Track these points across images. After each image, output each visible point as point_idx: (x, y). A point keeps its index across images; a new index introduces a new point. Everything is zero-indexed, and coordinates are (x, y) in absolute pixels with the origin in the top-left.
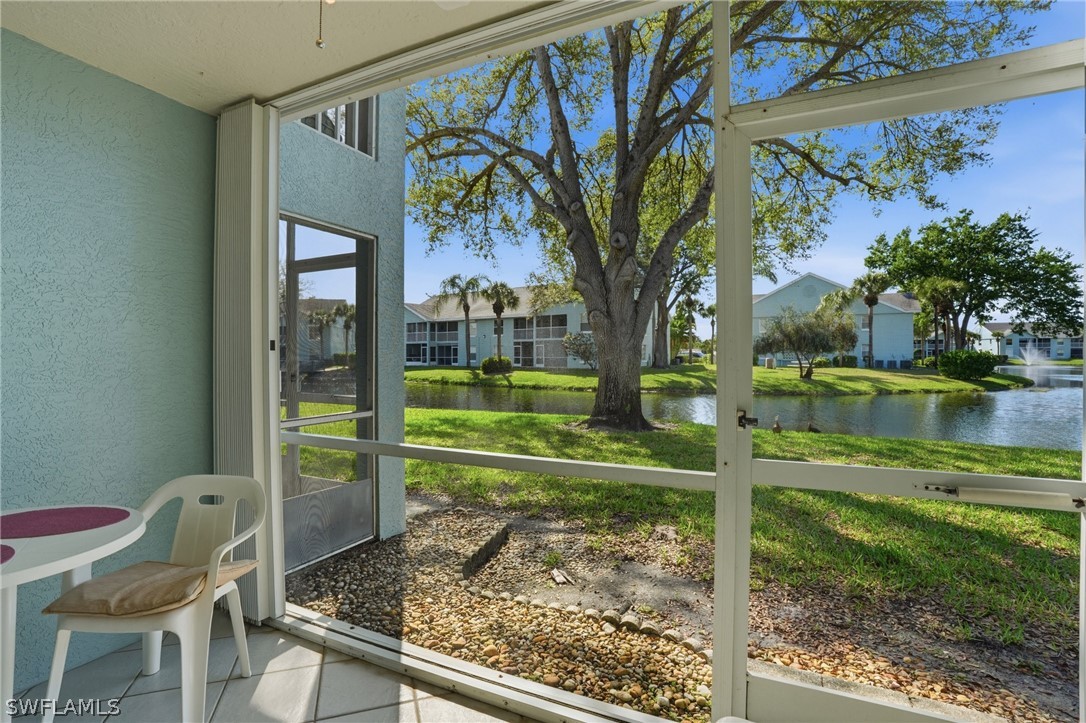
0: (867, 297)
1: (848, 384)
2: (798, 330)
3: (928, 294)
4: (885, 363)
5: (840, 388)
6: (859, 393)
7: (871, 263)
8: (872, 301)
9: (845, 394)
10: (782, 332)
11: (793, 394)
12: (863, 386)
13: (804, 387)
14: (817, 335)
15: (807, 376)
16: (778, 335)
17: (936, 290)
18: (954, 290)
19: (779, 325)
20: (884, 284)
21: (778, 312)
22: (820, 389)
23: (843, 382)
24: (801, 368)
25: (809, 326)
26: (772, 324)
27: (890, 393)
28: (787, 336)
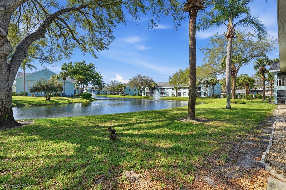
0: (63, 78)
1: (61, 101)
2: (47, 85)
3: (78, 79)
4: (67, 95)
5: (59, 102)
6: (65, 103)
7: (62, 69)
8: (64, 79)
9: (61, 104)
10: (41, 85)
11: (45, 105)
12: (65, 102)
13: (49, 102)
14: (53, 87)
15: (49, 99)
16: (39, 86)
17: (79, 78)
18: (83, 78)
19: (40, 83)
20: (68, 75)
21: (39, 79)
22: (54, 103)
23: (60, 101)
24: (47, 97)
25: (50, 84)
26: (37, 83)
27: (72, 103)
28: (43, 87)
